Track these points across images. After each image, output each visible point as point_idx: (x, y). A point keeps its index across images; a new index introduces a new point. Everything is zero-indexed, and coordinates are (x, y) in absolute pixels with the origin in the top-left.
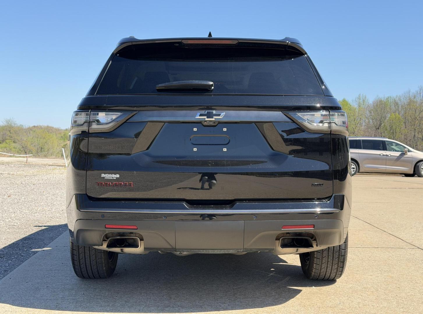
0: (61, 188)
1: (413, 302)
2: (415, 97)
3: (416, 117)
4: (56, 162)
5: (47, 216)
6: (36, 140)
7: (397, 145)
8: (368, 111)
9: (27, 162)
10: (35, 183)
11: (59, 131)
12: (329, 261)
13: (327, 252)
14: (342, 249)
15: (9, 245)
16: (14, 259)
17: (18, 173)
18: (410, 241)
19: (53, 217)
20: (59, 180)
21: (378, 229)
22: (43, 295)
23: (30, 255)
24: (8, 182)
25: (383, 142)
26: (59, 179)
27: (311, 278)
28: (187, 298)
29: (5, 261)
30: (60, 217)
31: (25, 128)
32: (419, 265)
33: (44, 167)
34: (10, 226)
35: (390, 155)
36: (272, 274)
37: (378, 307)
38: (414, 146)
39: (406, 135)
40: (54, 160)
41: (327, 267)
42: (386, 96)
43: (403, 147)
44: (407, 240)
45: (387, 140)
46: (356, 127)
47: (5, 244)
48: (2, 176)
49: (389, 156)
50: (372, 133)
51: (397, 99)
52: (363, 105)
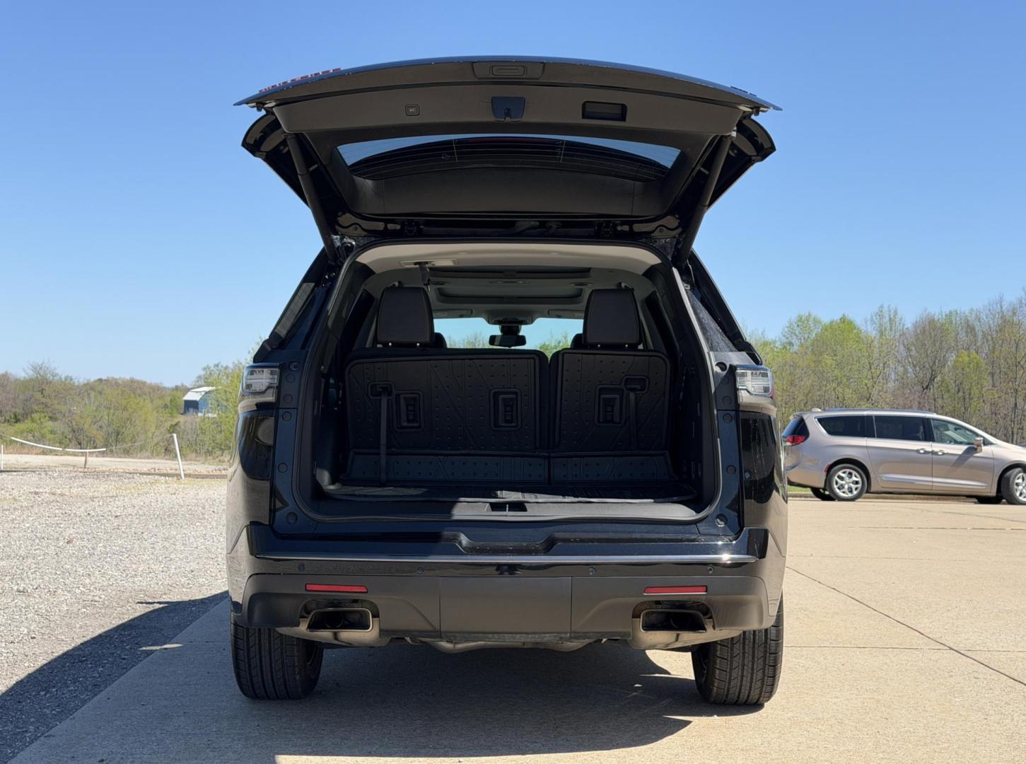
0: (179, 524)
1: (908, 743)
2: (1014, 314)
3: (1018, 360)
4: (157, 466)
5: (160, 583)
6: (106, 413)
7: (960, 429)
8: (902, 347)
9: (87, 466)
10: (119, 514)
11: (159, 392)
12: (746, 662)
13: (741, 645)
14: (771, 640)
15: (93, 639)
16: (107, 665)
17: (74, 491)
18: (936, 636)
19: (174, 585)
20: (172, 508)
21: (875, 612)
22: (179, 726)
23: (139, 657)
24: (57, 511)
25: (926, 422)
26: (171, 506)
27: (712, 699)
28: (462, 734)
29: (91, 667)
30: (189, 584)
31: (77, 384)
32: (941, 680)
33: (129, 478)
34: (87, 602)
35: (941, 451)
36: (635, 694)
37: (834, 750)
38: (1015, 430)
39: (994, 404)
40: (148, 463)
41: (742, 676)
42: (946, 310)
43: (971, 434)
44: (930, 633)
45: (935, 416)
46: (875, 383)
47: (84, 637)
48: (39, 499)
49: (940, 453)
50: (914, 399)
51: (972, 318)
52: (891, 330)
